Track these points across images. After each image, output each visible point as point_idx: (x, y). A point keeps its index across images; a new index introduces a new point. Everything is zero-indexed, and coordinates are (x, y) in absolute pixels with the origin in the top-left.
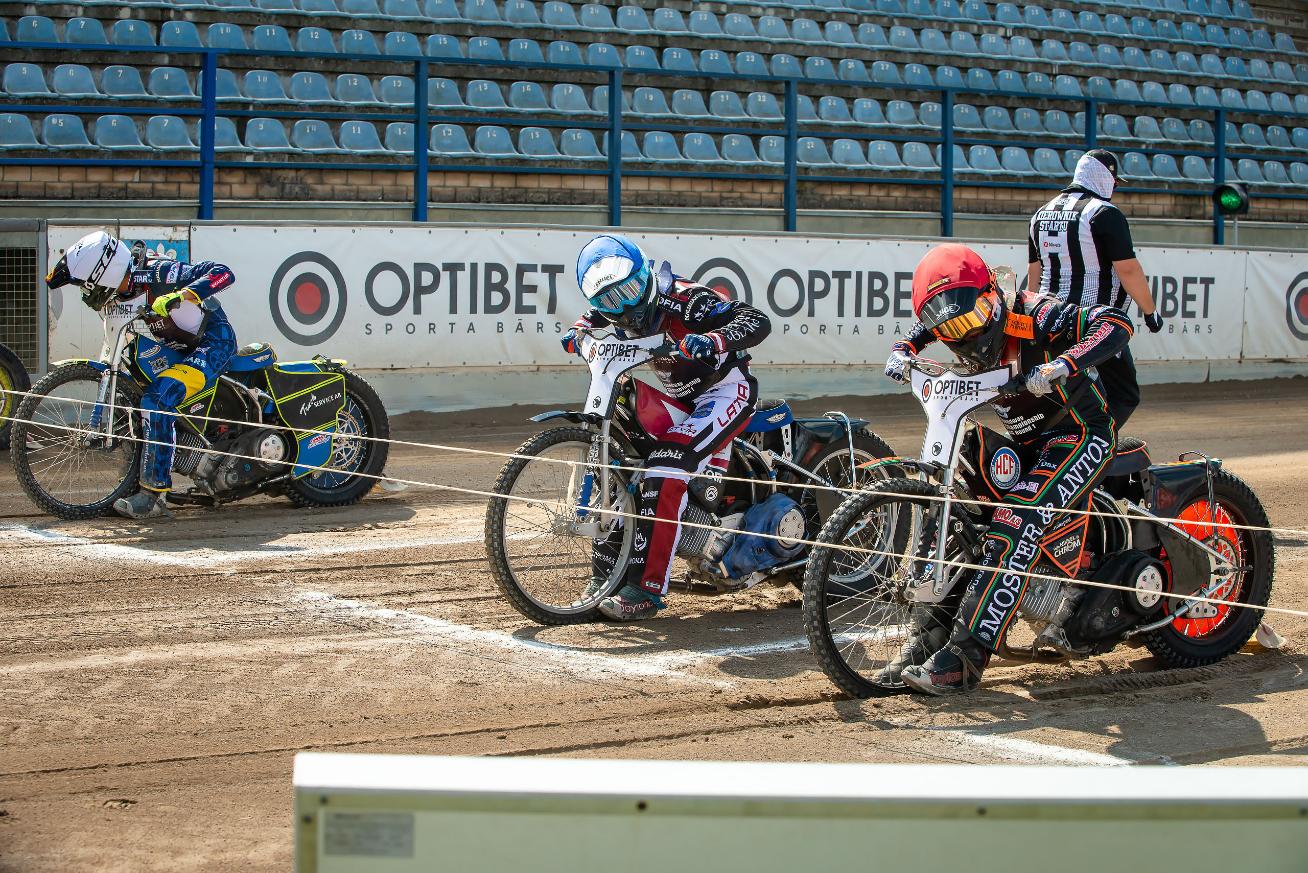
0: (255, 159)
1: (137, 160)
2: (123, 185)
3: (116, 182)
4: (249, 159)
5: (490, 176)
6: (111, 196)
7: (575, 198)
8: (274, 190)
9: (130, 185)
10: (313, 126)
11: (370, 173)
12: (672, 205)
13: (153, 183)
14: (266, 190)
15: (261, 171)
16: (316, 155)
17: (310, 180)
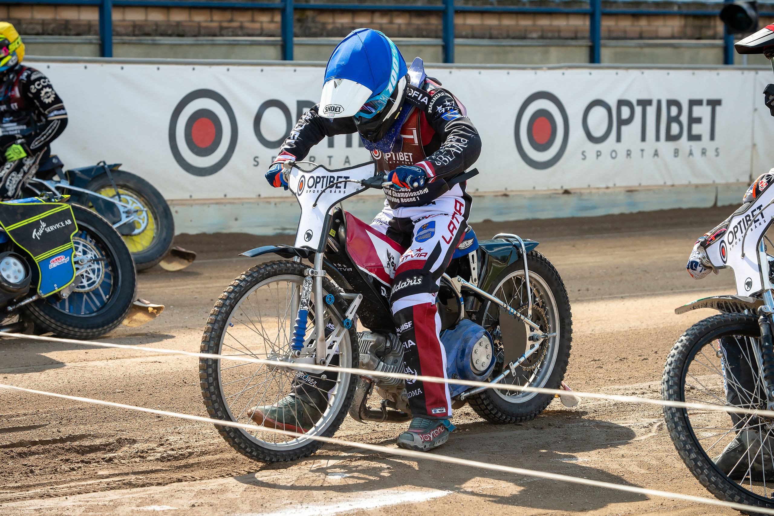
7: (70, 30)
12: (170, 35)
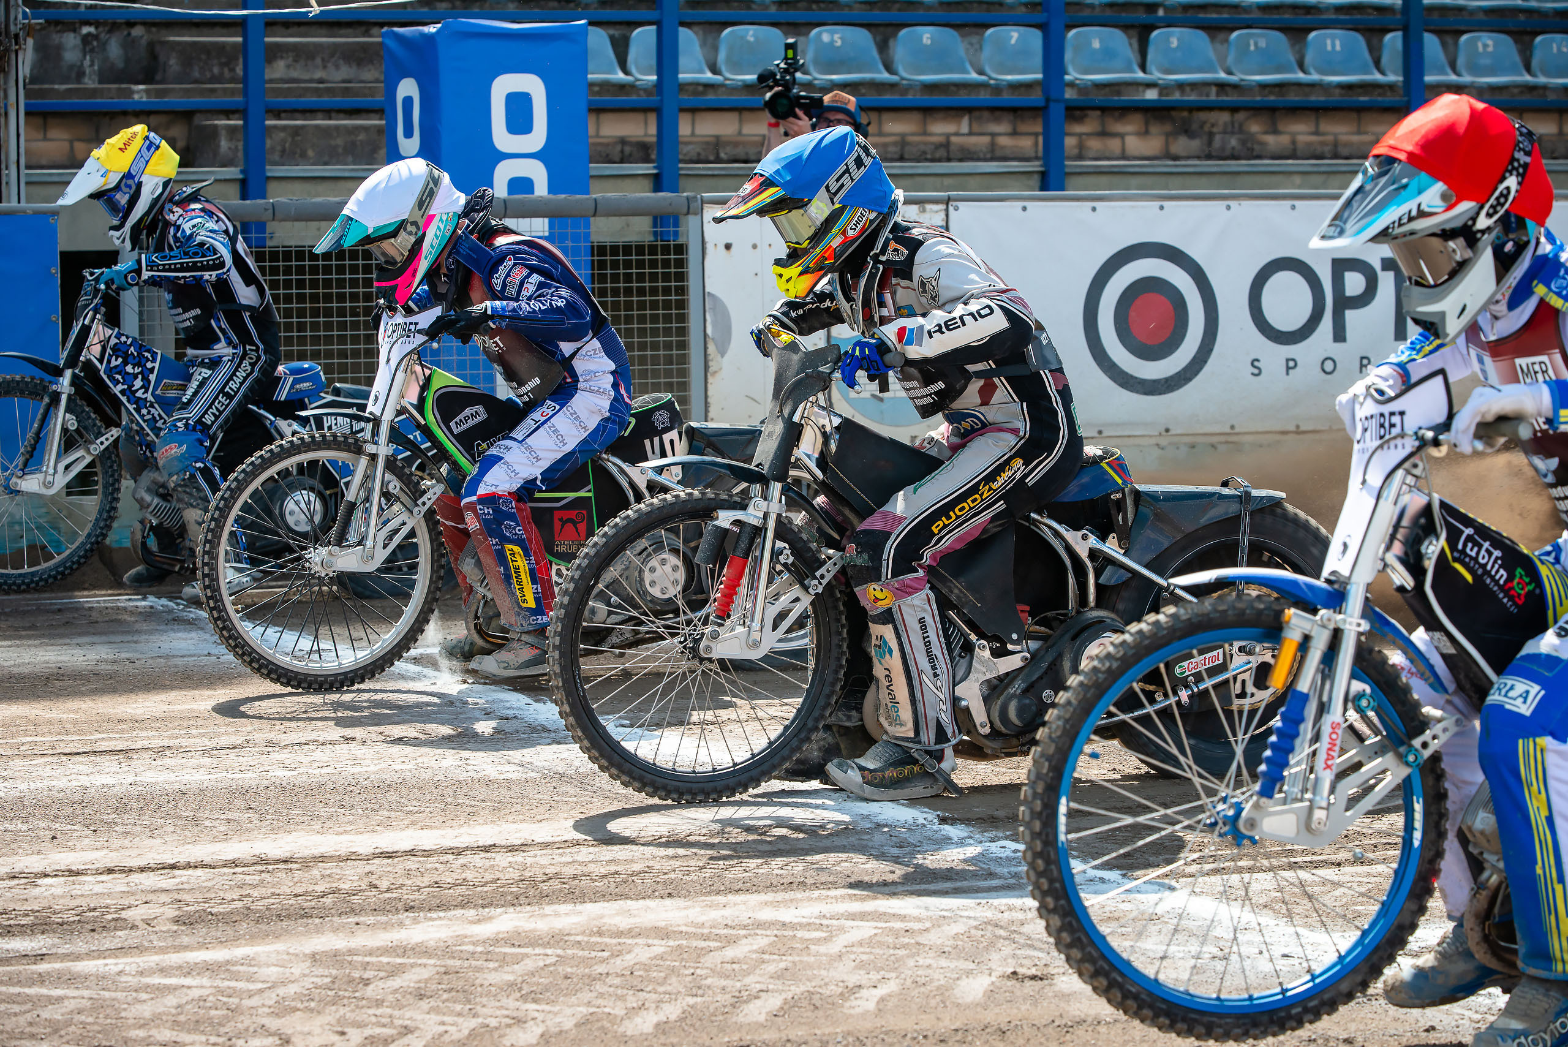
0: (1160, 94)
1: (963, 98)
2: (942, 139)
3: (932, 134)
4: (1151, 95)
6: (922, 157)
8: (1195, 145)
9: (954, 140)
10: (1260, 40)
11: (1354, 115)
13: (993, 135)
14: (1182, 144)
15: (1174, 113)
16: (1263, 86)
17: (1255, 128)
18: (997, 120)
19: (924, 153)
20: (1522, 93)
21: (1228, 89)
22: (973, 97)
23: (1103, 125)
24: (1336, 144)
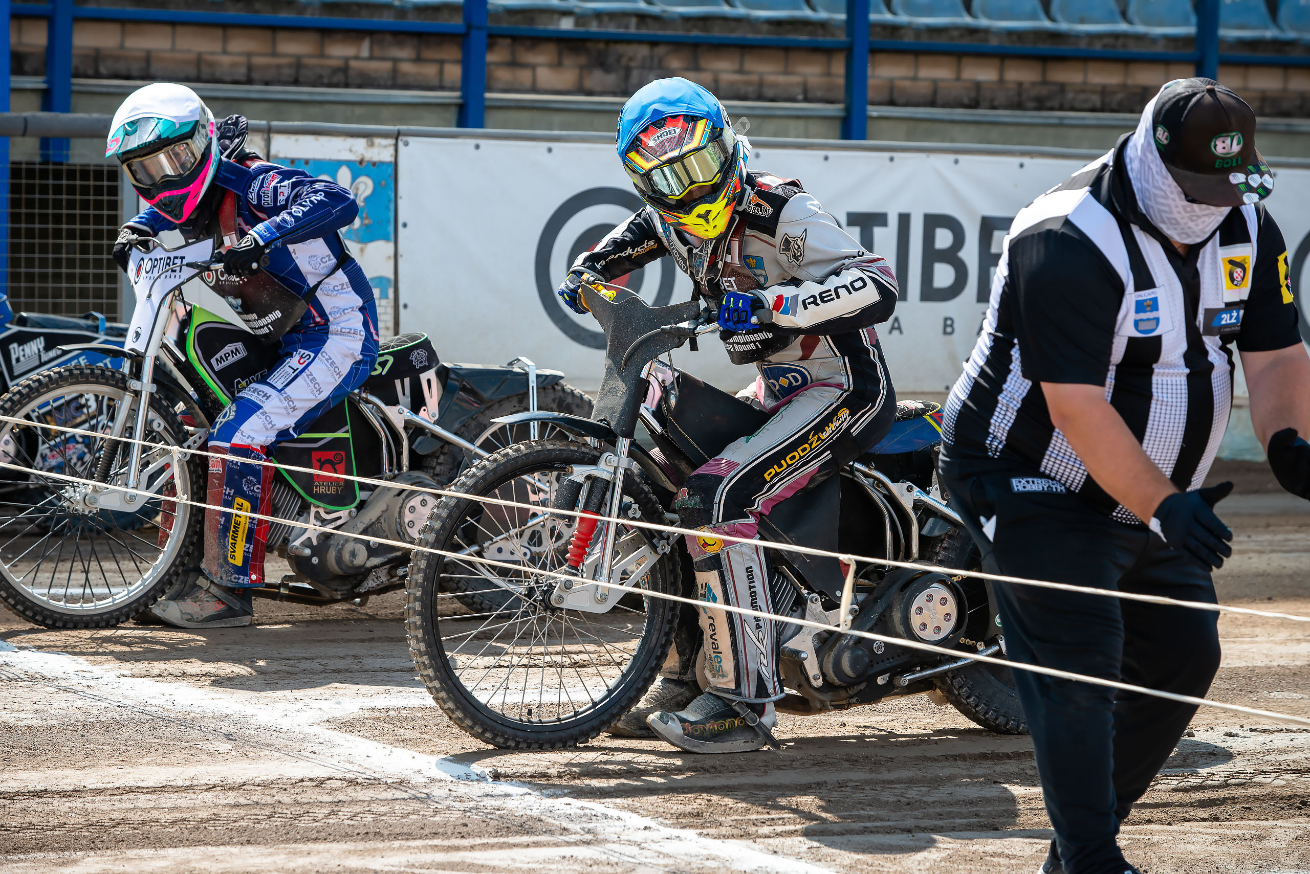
0: (577, 24)
1: (365, 19)
2: (340, 63)
3: (329, 57)
4: (567, 24)
5: (996, 62)
6: (318, 82)
8: (610, 80)
9: (353, 64)
11: (782, 53)
13: (395, 61)
14: (596, 78)
15: (588, 46)
16: (686, 19)
17: (673, 63)
18: (400, 44)
19: (321, 77)
20: (961, 36)
21: (649, 21)
22: (375, 19)
23: (513, 53)
24: (761, 84)
